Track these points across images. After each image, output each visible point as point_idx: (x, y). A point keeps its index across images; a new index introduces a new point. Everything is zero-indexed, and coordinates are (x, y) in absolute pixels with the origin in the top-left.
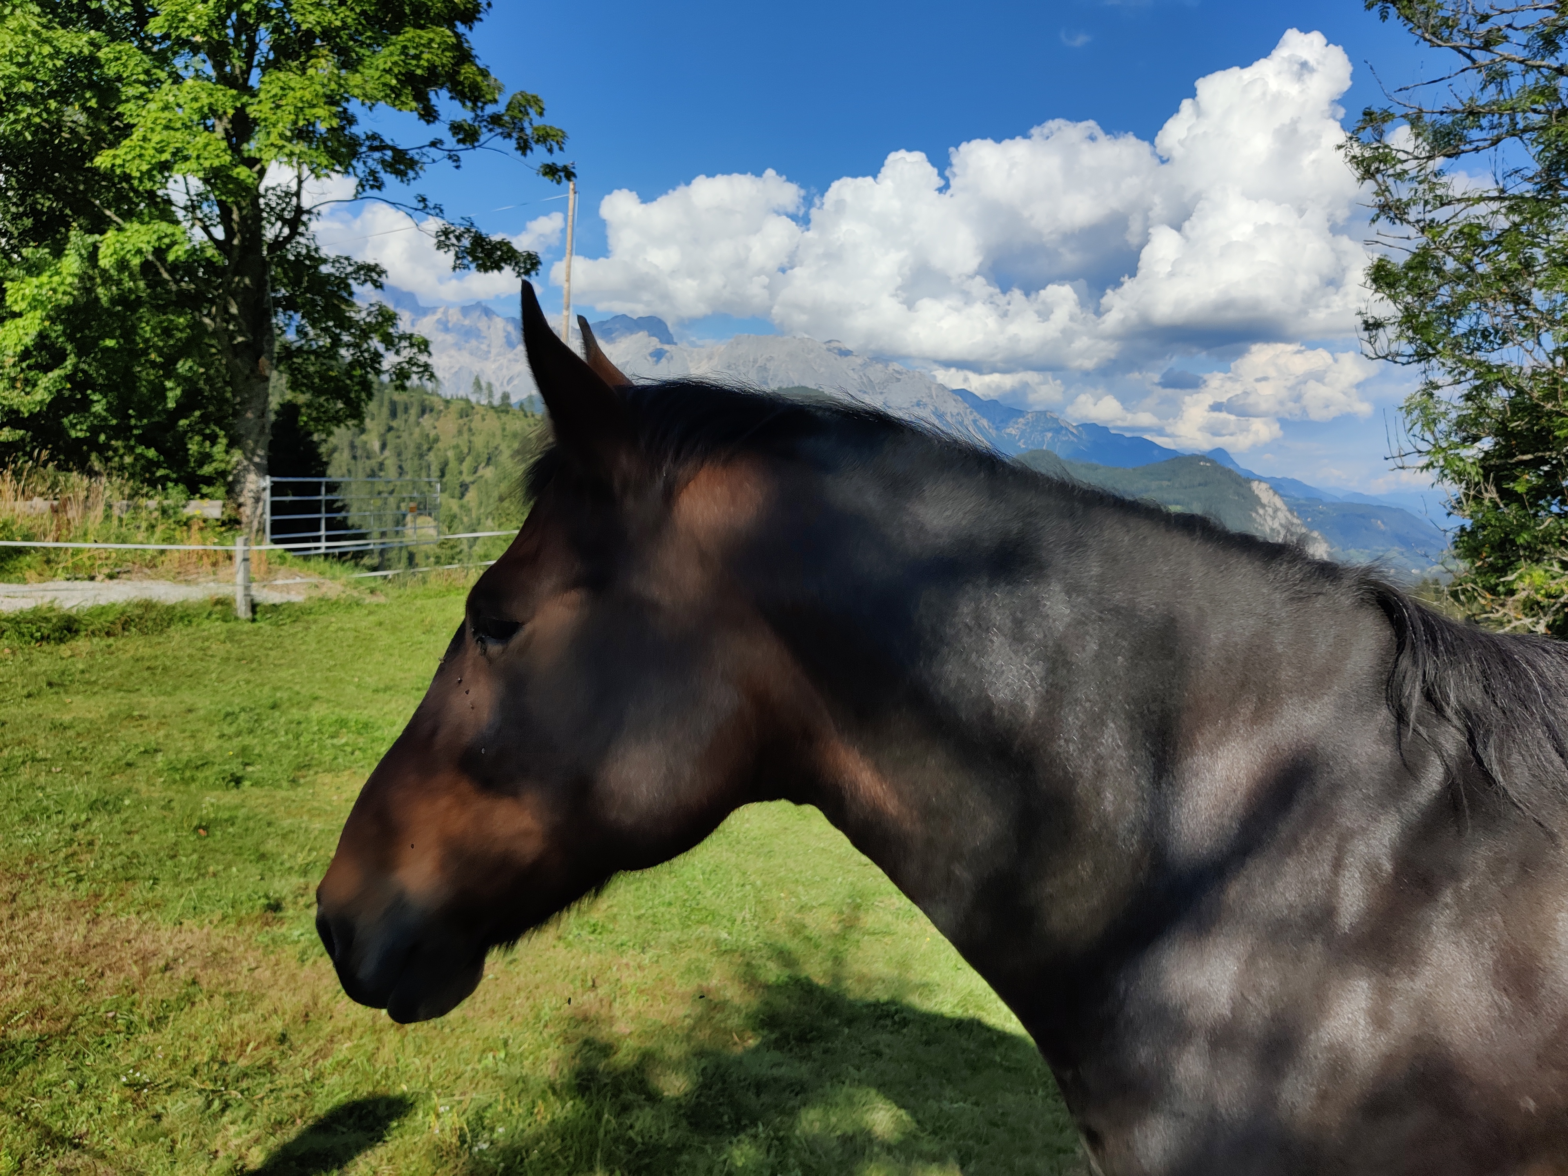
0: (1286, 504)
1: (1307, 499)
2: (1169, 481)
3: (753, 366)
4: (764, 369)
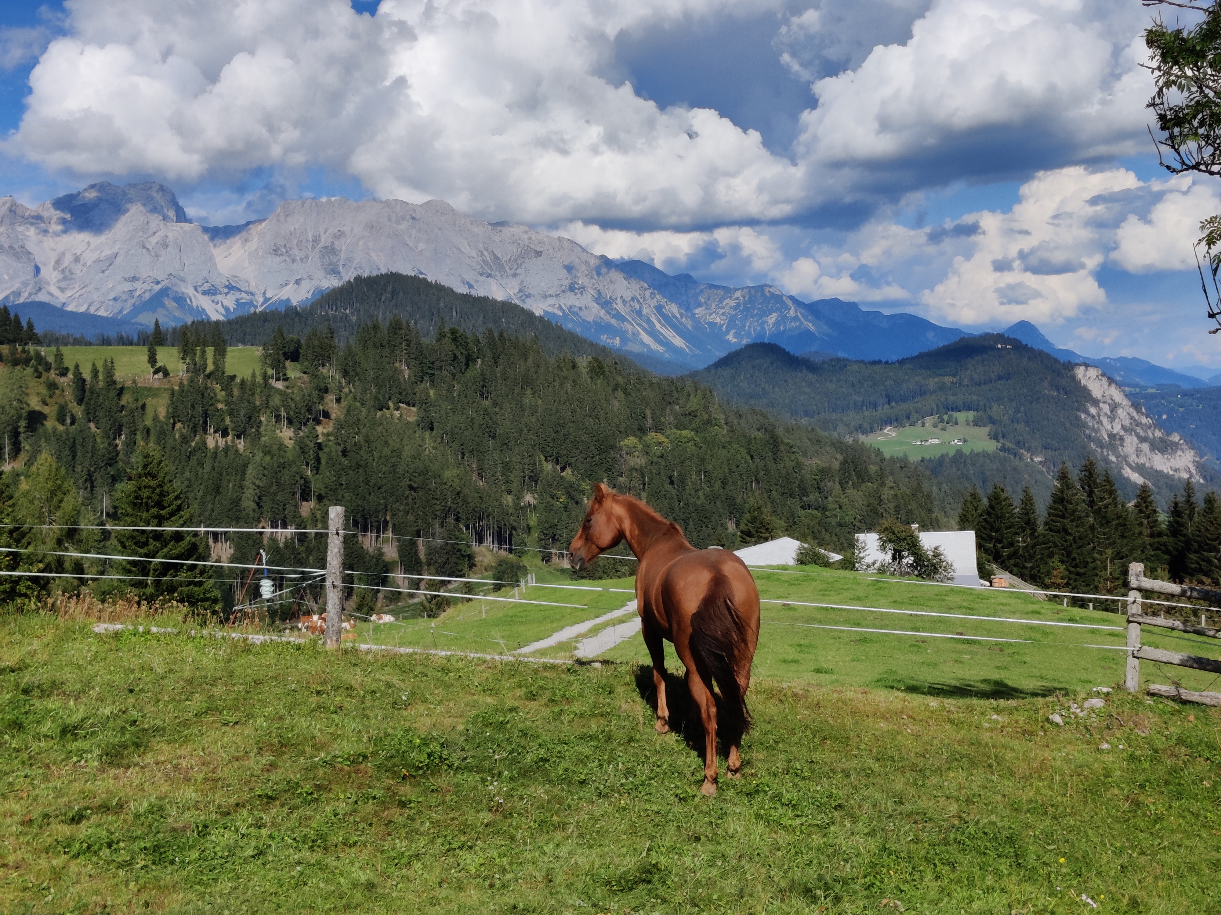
0: (1127, 396)
1: (1159, 386)
2: (954, 375)
3: (314, 248)
4: (331, 250)
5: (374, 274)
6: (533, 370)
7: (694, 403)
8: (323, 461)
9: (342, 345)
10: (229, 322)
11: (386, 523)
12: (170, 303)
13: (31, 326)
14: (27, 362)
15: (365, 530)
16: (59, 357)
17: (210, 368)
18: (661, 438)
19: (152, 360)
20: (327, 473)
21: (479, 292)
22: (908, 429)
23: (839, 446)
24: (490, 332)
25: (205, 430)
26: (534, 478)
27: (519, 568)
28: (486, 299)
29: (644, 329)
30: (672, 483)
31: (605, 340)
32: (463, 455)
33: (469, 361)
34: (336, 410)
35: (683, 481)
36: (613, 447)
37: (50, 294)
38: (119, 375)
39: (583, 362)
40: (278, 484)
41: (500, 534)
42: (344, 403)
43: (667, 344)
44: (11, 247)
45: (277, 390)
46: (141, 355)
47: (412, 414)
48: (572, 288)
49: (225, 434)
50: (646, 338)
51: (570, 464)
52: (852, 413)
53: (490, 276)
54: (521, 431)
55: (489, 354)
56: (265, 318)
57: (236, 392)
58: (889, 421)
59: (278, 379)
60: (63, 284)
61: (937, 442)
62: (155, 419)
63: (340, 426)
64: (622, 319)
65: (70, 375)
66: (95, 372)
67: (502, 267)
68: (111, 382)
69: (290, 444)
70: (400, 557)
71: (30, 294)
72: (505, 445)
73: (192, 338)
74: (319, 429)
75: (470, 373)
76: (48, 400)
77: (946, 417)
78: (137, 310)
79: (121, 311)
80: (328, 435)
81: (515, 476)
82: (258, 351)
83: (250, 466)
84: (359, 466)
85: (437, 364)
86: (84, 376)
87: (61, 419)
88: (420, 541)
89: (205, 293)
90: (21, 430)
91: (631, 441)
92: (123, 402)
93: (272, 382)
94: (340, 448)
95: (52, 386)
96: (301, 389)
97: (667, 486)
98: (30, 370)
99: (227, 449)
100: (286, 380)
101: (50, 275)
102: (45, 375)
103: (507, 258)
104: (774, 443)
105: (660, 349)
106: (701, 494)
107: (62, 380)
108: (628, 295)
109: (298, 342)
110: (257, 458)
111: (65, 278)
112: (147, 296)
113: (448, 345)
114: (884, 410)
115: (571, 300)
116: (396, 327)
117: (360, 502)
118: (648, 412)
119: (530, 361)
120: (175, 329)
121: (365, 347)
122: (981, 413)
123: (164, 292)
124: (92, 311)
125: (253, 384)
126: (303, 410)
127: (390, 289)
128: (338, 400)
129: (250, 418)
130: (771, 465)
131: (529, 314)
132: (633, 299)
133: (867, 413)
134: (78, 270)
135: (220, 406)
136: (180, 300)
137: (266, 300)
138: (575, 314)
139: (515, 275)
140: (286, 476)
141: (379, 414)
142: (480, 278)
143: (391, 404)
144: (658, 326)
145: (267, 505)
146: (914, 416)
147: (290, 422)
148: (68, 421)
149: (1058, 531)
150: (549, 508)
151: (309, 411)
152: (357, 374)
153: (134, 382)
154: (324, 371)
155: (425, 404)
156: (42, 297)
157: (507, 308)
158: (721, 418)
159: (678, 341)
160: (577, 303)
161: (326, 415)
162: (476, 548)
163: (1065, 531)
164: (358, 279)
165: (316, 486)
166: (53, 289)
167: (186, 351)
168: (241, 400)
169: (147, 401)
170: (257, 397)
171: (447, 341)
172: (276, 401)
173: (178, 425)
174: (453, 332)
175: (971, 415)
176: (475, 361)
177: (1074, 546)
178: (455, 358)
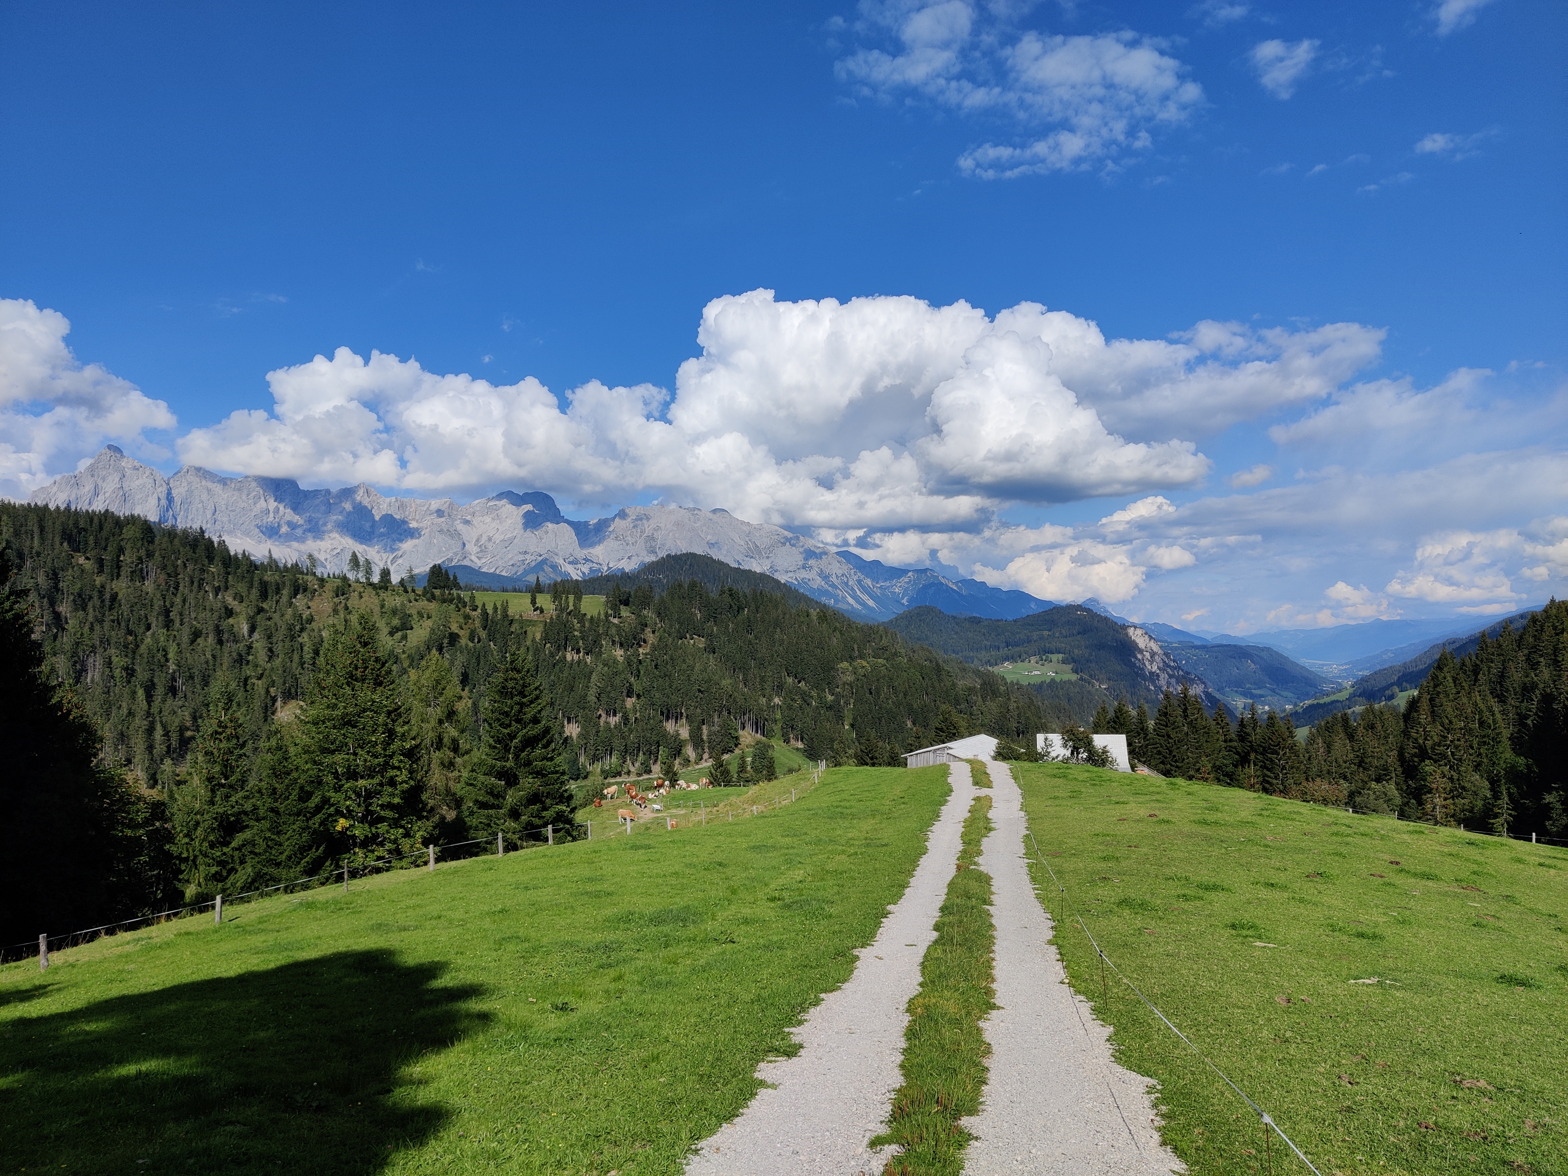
0: (1161, 648)
1: (1180, 642)
2: (1049, 630)
3: (641, 536)
4: (651, 538)
5: (679, 553)
6: (781, 616)
7: (884, 642)
8: (642, 672)
9: (657, 597)
10: (585, 581)
11: (682, 714)
12: (547, 569)
13: (455, 578)
14: (451, 601)
15: (668, 719)
16: (473, 598)
17: (571, 608)
18: (865, 664)
19: (533, 602)
20: (645, 681)
21: (745, 567)
22: (1020, 664)
23: (977, 673)
24: (754, 591)
25: (565, 649)
26: (780, 687)
27: (769, 746)
28: (750, 571)
29: (849, 594)
30: (871, 693)
31: (824, 600)
32: (734, 670)
33: (740, 609)
34: (651, 638)
35: (878, 693)
36: (833, 668)
37: (471, 560)
38: (511, 612)
39: (814, 613)
40: (612, 686)
41: (757, 723)
42: (657, 634)
43: (863, 604)
44: (448, 530)
45: (614, 624)
46: (527, 599)
47: (701, 643)
48: (804, 567)
49: (578, 652)
50: (850, 600)
51: (804, 679)
52: (984, 653)
53: (752, 557)
54: (773, 655)
55: (753, 605)
56: (608, 578)
57: (587, 624)
58: (1007, 659)
59: (615, 617)
60: (480, 555)
61: (1039, 673)
62: (533, 640)
63: (654, 648)
64: (836, 587)
65: (479, 611)
66: (495, 609)
67: (760, 552)
68: (505, 615)
69: (621, 659)
70: (690, 736)
71: (459, 561)
72: (761, 665)
73: (560, 589)
74: (641, 650)
75: (740, 617)
76: (464, 627)
77: (1044, 657)
78: (526, 572)
79: (516, 573)
80: (646, 654)
81: (768, 686)
82: (603, 599)
83: (594, 674)
84: (666, 675)
85: (719, 610)
86: (488, 611)
87: (471, 639)
88: (704, 727)
89: (570, 563)
90: (445, 645)
91: (845, 665)
92: (513, 629)
93: (611, 619)
94: (653, 664)
95: (467, 617)
96: (630, 624)
97: (868, 695)
98: (453, 606)
99: (579, 662)
100: (620, 618)
101: (471, 548)
102: (462, 610)
103: (763, 547)
104: (938, 669)
105: (860, 607)
106: (890, 701)
107: (474, 613)
108: (839, 573)
109: (629, 594)
110: (599, 668)
111: (481, 551)
112: (533, 564)
113: (727, 598)
114: (1004, 651)
115: (803, 574)
116: (693, 585)
117: (666, 700)
118: (856, 647)
119: (779, 611)
120: (550, 585)
121: (673, 598)
122: (1067, 655)
123: (544, 562)
124: (498, 572)
125: (599, 619)
126: (630, 638)
127: (689, 563)
128: (653, 632)
129: (595, 642)
130: (936, 684)
131: (777, 582)
132: (843, 575)
133: (993, 653)
134: (490, 546)
135: (576, 633)
136: (554, 567)
137: (609, 568)
138: (806, 583)
139: (768, 557)
140: (617, 681)
141: (680, 641)
142: (745, 558)
143: (688, 636)
144: (858, 592)
145: (604, 698)
146: (1024, 656)
147: (621, 645)
148: (476, 640)
149: (1163, 736)
150: (790, 708)
151: (635, 638)
152: (666, 616)
153: (521, 616)
154: (645, 612)
155: (710, 636)
156: (466, 563)
157: (763, 577)
158: (903, 651)
159: (871, 603)
160: (807, 577)
161: (645, 641)
162: (741, 732)
163: (1169, 736)
164: (668, 556)
165: (637, 688)
166: (473, 558)
167: (556, 596)
168: (590, 629)
169: (528, 629)
170: (601, 628)
171: (726, 595)
172: (613, 631)
173: (548, 645)
174: (730, 590)
175: (1061, 656)
176: (744, 609)
177: (1175, 747)
178: (731, 607)
